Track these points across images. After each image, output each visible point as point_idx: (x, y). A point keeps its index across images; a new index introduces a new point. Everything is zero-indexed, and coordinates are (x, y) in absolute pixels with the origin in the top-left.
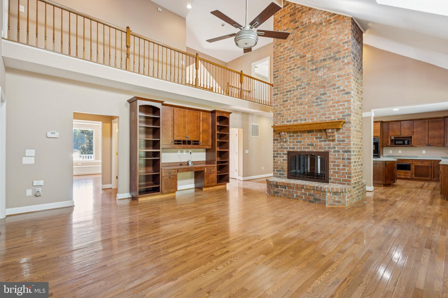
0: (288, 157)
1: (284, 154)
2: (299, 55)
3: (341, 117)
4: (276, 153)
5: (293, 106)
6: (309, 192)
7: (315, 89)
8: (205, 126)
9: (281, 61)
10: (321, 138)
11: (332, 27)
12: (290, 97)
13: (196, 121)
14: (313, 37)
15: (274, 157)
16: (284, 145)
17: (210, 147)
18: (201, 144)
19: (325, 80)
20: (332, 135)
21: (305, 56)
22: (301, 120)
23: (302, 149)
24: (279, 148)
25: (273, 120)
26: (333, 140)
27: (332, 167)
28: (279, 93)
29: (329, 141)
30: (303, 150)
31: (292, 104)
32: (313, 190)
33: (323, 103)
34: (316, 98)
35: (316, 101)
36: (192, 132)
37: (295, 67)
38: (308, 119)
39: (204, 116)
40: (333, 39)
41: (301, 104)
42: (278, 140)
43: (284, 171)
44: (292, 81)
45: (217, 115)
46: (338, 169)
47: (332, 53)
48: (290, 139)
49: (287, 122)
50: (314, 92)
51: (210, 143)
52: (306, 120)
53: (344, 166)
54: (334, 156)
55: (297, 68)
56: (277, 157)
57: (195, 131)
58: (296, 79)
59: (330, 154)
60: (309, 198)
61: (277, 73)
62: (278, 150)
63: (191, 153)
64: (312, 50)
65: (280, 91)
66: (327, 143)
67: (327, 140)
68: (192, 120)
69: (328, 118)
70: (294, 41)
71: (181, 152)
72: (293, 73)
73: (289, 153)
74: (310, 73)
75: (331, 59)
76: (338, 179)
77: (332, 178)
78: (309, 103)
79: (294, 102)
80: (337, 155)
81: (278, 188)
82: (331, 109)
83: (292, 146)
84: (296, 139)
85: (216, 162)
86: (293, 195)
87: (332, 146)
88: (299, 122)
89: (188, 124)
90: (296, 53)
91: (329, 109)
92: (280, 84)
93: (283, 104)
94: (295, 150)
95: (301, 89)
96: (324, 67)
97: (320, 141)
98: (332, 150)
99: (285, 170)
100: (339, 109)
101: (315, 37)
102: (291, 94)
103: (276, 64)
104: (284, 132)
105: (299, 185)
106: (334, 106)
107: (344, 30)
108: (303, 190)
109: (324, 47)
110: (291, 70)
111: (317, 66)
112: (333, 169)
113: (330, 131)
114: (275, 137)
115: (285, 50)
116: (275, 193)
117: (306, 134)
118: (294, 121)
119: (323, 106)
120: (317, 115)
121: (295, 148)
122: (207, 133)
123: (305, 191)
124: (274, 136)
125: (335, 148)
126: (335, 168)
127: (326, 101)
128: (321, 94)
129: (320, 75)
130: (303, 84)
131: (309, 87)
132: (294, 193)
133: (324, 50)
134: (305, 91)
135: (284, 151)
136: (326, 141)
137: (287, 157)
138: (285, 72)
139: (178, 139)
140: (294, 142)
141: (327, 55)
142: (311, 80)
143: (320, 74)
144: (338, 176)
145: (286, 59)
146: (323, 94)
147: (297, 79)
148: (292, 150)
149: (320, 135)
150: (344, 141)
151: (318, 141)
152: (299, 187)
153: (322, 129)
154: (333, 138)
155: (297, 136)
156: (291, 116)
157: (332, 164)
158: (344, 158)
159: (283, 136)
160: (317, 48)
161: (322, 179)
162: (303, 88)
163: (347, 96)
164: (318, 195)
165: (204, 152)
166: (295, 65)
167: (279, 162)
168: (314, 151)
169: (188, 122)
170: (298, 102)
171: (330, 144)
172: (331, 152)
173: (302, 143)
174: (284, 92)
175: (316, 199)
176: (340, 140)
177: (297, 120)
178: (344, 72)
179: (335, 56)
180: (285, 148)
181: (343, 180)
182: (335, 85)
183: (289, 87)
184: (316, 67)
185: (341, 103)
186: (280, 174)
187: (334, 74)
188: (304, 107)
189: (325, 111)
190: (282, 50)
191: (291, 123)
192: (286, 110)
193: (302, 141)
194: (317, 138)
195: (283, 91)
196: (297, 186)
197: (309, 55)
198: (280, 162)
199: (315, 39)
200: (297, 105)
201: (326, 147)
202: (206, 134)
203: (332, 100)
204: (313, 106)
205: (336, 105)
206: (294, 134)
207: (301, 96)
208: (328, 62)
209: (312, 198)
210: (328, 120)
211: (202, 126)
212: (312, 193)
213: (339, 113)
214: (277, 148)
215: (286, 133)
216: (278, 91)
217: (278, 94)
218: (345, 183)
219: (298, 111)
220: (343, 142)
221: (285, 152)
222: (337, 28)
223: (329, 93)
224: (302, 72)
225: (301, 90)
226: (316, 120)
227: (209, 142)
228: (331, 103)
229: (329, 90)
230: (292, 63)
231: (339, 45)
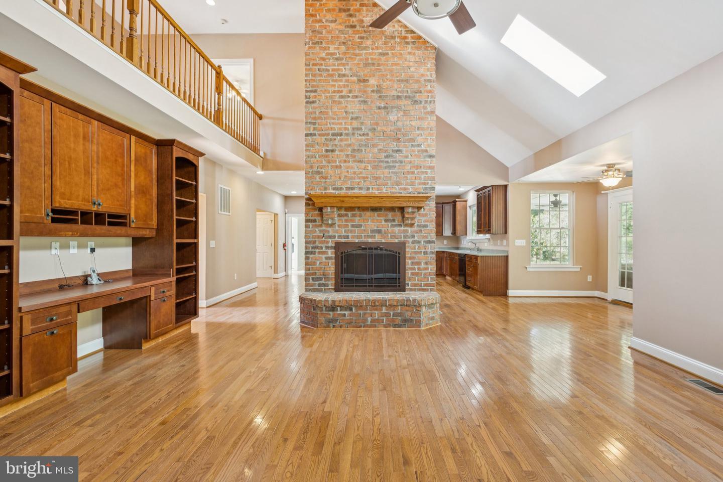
0: (336, 253)
1: (327, 247)
2: (357, 76)
3: (422, 190)
4: (310, 246)
5: (345, 161)
6: (394, 310)
7: (384, 141)
8: (142, 178)
9: (321, 75)
10: (394, 220)
11: (409, 50)
12: (340, 146)
13: (120, 160)
14: (381, 54)
15: (306, 253)
16: (328, 232)
17: (154, 233)
18: (133, 225)
19: (399, 130)
20: (411, 216)
21: (367, 81)
22: (360, 188)
23: (362, 238)
24: (318, 237)
25: (306, 183)
26: (412, 225)
27: (410, 266)
28: (317, 133)
29: (406, 225)
30: (363, 240)
31: (344, 158)
32: (401, 305)
33: (396, 165)
34: (385, 154)
35: (386, 160)
36: (108, 189)
37: (349, 95)
38: (372, 188)
39: (139, 150)
40: (412, 69)
41: (360, 161)
42: (315, 221)
43: (327, 279)
44: (344, 118)
45: (177, 153)
46: (419, 269)
47: (409, 90)
48: (339, 220)
49: (334, 189)
50: (382, 145)
51: (154, 223)
52: (368, 189)
53: (426, 263)
54: (412, 249)
55: (352, 96)
56: (312, 253)
57: (116, 185)
58: (351, 115)
59: (408, 246)
60: (393, 320)
61: (312, 94)
62: (316, 241)
63: (93, 250)
64: (379, 75)
65: (319, 131)
66: (403, 228)
67: (402, 224)
68: (108, 153)
69: (405, 189)
70: (348, 49)
71: (62, 247)
72: (346, 105)
73: (338, 246)
74: (377, 111)
75: (407, 99)
76: (418, 284)
77: (410, 282)
78: (374, 161)
79: (347, 156)
80: (417, 247)
81: (335, 312)
82: (408, 176)
83: (344, 234)
84: (351, 221)
85: (173, 271)
86: (367, 320)
87: (409, 234)
88: (356, 192)
89: (98, 163)
90: (351, 69)
91: (406, 176)
92: (320, 118)
93: (327, 156)
94: (350, 240)
95: (360, 135)
96: (399, 108)
97: (393, 226)
98: (410, 240)
99: (330, 276)
100: (420, 178)
101: (384, 54)
102: (341, 140)
103: (311, 77)
104: (332, 207)
105: (378, 301)
106: (413, 173)
107: (426, 61)
108: (384, 308)
109: (397, 77)
110: (342, 97)
111: (387, 103)
112: (411, 269)
113: (410, 210)
114: (310, 215)
115: (330, 57)
116: (330, 322)
117: (368, 213)
118: (348, 189)
119: (396, 170)
120: (388, 183)
121: (348, 236)
122: (148, 196)
123: (387, 310)
124: (307, 214)
125: (413, 236)
126: (415, 267)
127: (401, 162)
128: (393, 151)
129: (393, 120)
130: (363, 128)
131: (375, 134)
132: (367, 315)
133: (399, 81)
134: (368, 139)
135: (328, 242)
136: (401, 226)
137: (334, 253)
138: (331, 97)
139: (66, 204)
140: (347, 226)
141: (402, 91)
142: (377, 124)
143: (392, 117)
144: (418, 278)
145: (332, 76)
146: (397, 151)
147: (354, 116)
148: (343, 240)
149: (392, 216)
150: (426, 226)
151: (388, 225)
152: (377, 304)
153: (396, 207)
154: (412, 222)
155: (354, 215)
156: (342, 179)
157: (410, 261)
158: (427, 252)
159: (327, 215)
160: (387, 75)
161: (396, 286)
162: (364, 135)
163: (430, 160)
164: (409, 313)
165: (126, 246)
166: (350, 91)
167: (318, 262)
168: (383, 241)
169: (98, 157)
170: (355, 156)
171: (406, 231)
172: (409, 243)
173: (362, 228)
174: (328, 135)
175: (405, 321)
176: (421, 225)
177: (352, 188)
178: (426, 124)
179: (414, 96)
180: (330, 237)
181: (426, 285)
182: (413, 140)
183: (338, 126)
184: (386, 105)
185: (422, 170)
186: (320, 285)
187: (413, 123)
188: (365, 168)
189: (399, 178)
190: (323, 55)
191: (342, 193)
192: (332, 167)
193: (362, 225)
194: (386, 221)
195: (326, 132)
196: (374, 303)
197: (373, 81)
198: (321, 263)
199: (383, 58)
200: (355, 161)
201: (401, 236)
202: (144, 199)
203: (410, 162)
204: (381, 167)
205: (416, 171)
206: (348, 211)
207: (360, 146)
208: (403, 102)
209: (398, 320)
210: (404, 193)
211: (135, 175)
212: (399, 311)
213: (420, 184)
214: (313, 237)
215: (335, 209)
216: (314, 129)
217: (315, 135)
218: (428, 289)
219: (355, 173)
220: (425, 229)
221: (330, 245)
222: (417, 55)
223: (407, 151)
224: (362, 106)
225: (360, 137)
226: (385, 191)
227: (152, 220)
228: (408, 168)
229: (405, 146)
230: (345, 86)
231: (420, 82)
